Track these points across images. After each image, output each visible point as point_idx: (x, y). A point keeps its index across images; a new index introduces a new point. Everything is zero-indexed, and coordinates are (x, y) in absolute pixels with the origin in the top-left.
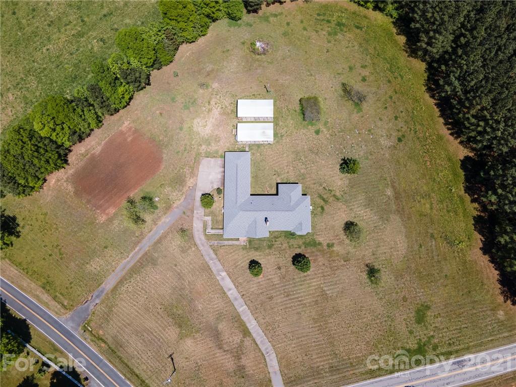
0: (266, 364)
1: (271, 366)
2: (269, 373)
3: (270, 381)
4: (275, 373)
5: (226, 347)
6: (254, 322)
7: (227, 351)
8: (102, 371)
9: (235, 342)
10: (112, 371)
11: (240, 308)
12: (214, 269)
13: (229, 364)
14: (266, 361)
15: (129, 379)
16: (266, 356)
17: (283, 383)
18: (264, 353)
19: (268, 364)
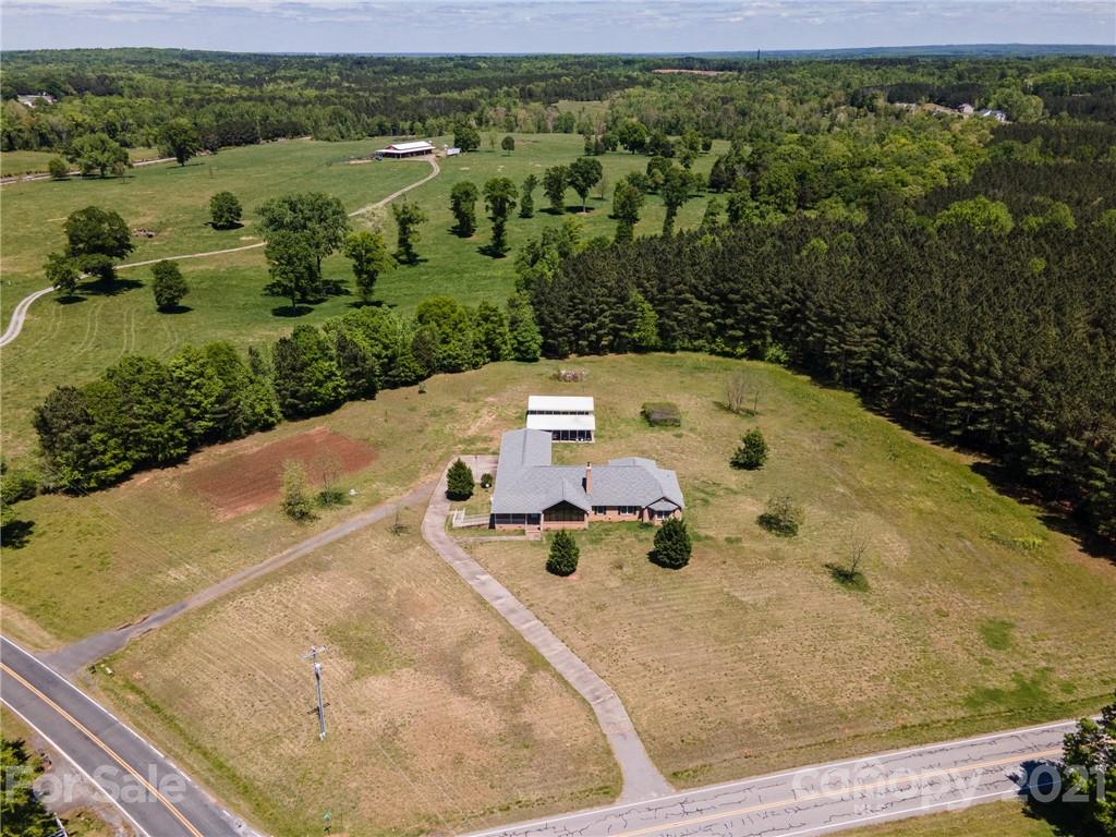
0: (596, 719)
1: (609, 724)
2: (605, 736)
3: (609, 752)
4: (624, 736)
5: (480, 692)
6: (559, 647)
7: (484, 698)
8: (102, 745)
9: (506, 681)
10: (134, 742)
11: (524, 623)
12: (463, 572)
13: (489, 720)
14: (594, 714)
15: (177, 757)
16: (592, 703)
17: (647, 755)
18: (587, 698)
19: (599, 719)
